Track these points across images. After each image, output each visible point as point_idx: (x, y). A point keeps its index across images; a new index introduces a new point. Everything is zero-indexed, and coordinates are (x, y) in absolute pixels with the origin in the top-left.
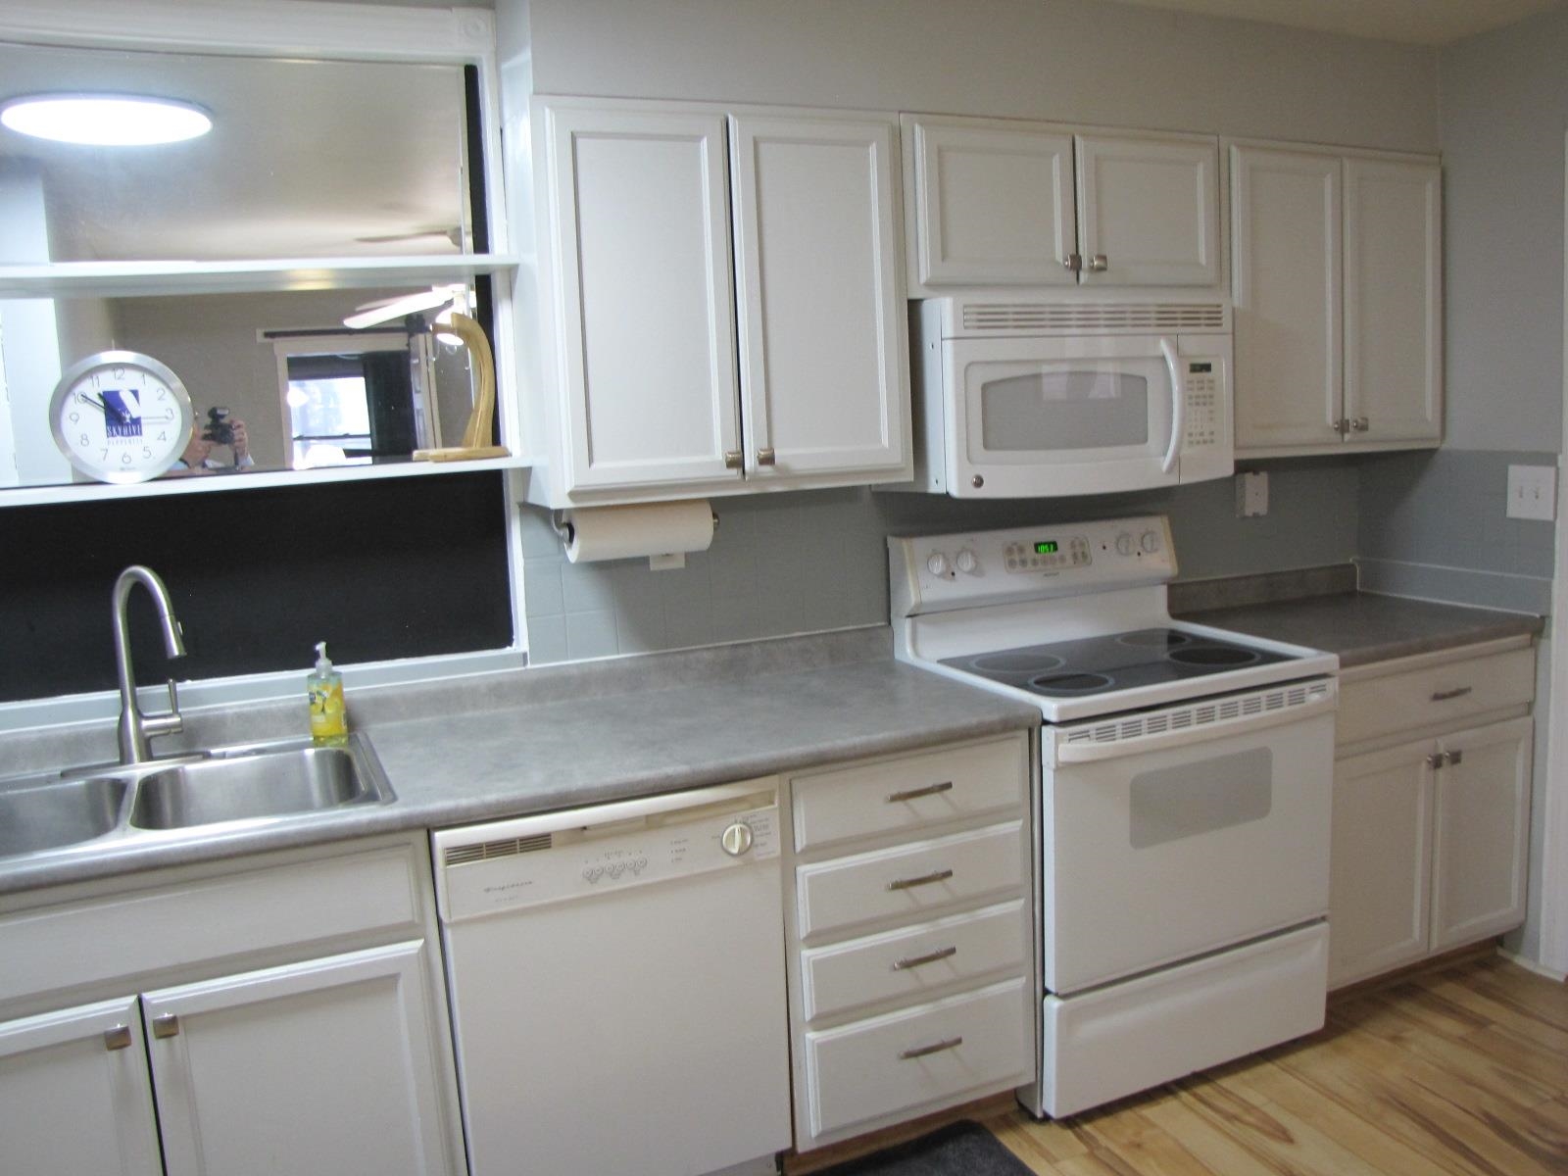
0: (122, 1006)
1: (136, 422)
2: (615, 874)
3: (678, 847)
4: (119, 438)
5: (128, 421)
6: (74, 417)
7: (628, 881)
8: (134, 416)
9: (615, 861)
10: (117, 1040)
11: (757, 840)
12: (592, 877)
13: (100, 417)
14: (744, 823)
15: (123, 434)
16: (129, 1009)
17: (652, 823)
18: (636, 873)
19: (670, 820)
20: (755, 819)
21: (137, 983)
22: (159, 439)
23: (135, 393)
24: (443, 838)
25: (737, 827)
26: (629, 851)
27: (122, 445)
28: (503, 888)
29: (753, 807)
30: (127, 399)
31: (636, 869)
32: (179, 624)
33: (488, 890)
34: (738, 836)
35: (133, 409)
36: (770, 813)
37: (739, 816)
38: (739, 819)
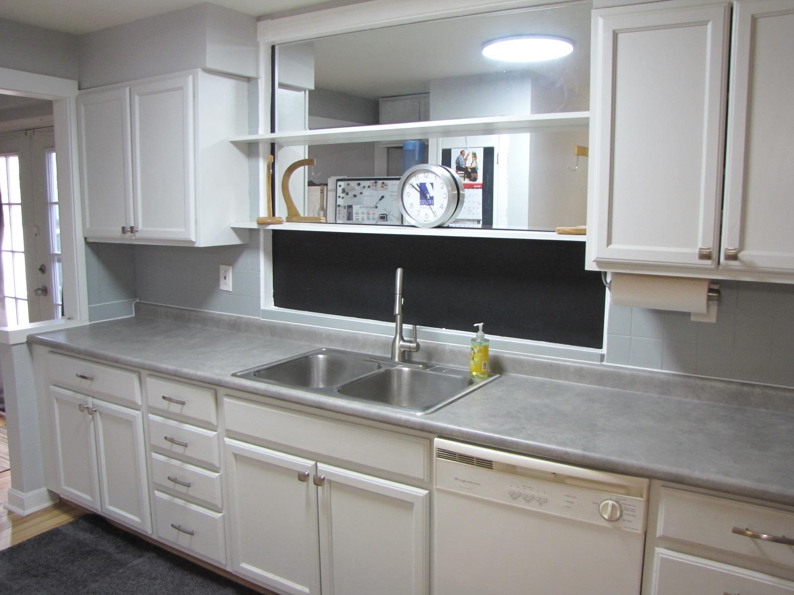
0: (309, 464)
1: (432, 198)
2: (528, 499)
3: (571, 499)
4: (425, 206)
5: (429, 197)
6: (408, 194)
7: (533, 507)
8: (431, 196)
9: (528, 492)
10: (303, 477)
11: (625, 517)
12: (514, 496)
13: (418, 195)
14: (617, 502)
15: (426, 205)
16: (311, 467)
17: (557, 478)
18: (541, 504)
19: (569, 481)
20: (624, 502)
21: (318, 458)
22: (440, 208)
23: (432, 184)
24: (439, 442)
25: (611, 502)
26: (538, 489)
27: (426, 209)
28: (464, 481)
29: (628, 494)
30: (429, 187)
31: (542, 502)
32: (403, 299)
33: (456, 479)
34: (610, 508)
35: (431, 192)
36: (637, 503)
37: (614, 496)
38: (614, 498)
